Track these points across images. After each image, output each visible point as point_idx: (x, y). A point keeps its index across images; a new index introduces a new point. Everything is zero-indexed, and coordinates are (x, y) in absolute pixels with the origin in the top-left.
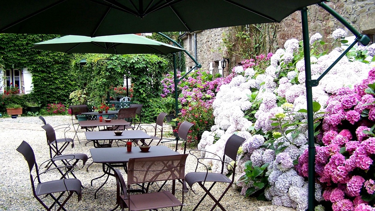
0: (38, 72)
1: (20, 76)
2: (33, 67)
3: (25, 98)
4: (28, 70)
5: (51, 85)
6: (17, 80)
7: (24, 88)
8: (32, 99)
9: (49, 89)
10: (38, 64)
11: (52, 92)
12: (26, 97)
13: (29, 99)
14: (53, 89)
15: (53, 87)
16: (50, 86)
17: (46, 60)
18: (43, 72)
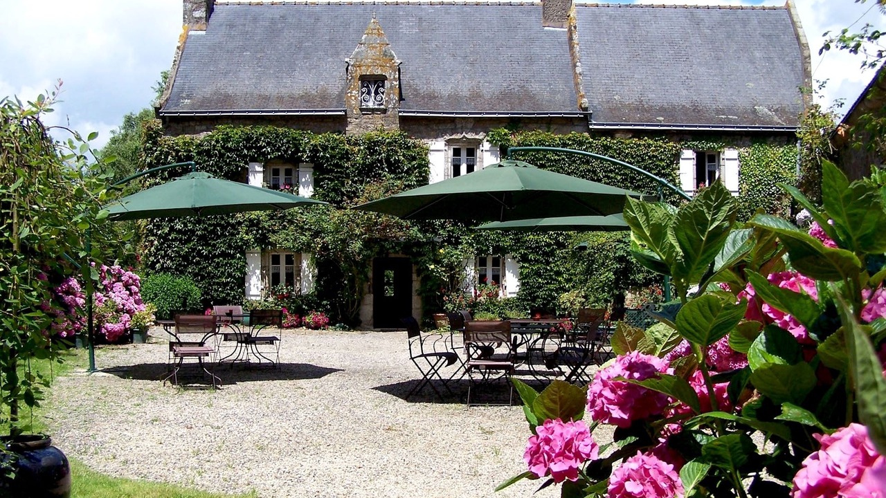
0: (529, 261)
1: (500, 268)
2: (521, 253)
3: (507, 304)
4: (514, 258)
5: (551, 283)
6: (496, 273)
7: (506, 287)
8: (517, 306)
9: (546, 290)
10: (531, 248)
11: (550, 295)
12: (508, 302)
13: (513, 306)
14: (552, 290)
15: (552, 287)
16: (548, 286)
17: (543, 241)
18: (537, 261)
